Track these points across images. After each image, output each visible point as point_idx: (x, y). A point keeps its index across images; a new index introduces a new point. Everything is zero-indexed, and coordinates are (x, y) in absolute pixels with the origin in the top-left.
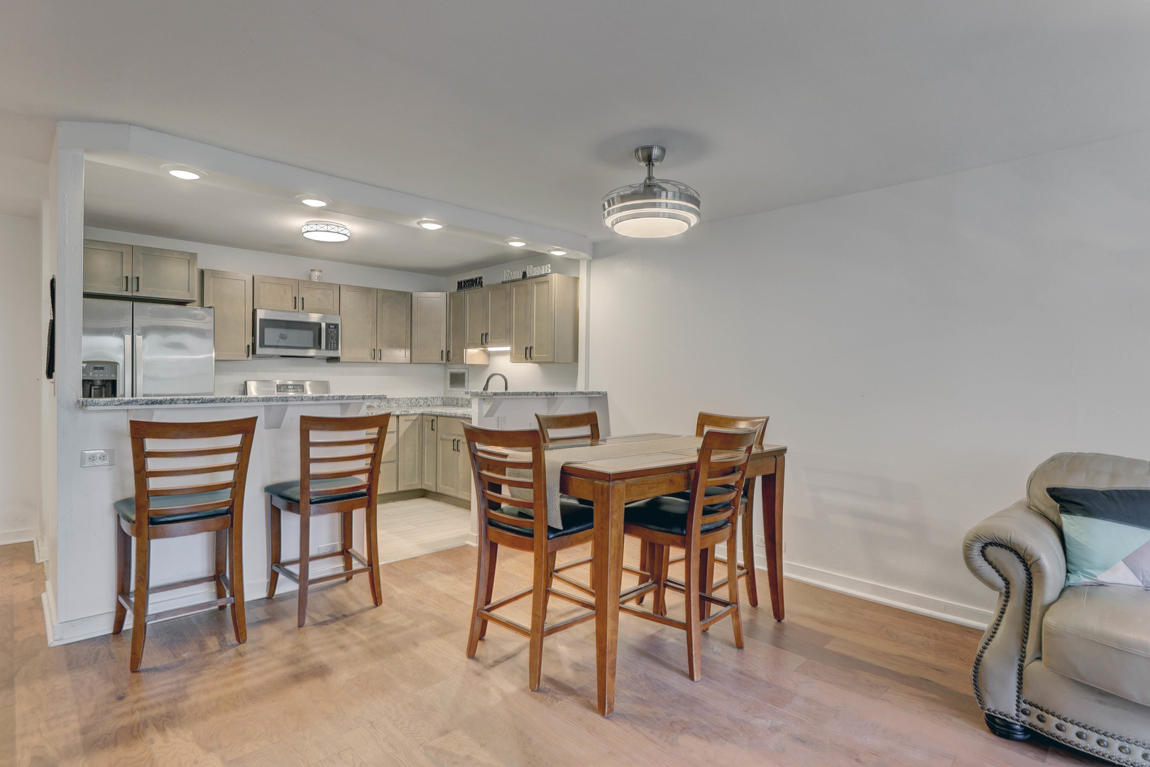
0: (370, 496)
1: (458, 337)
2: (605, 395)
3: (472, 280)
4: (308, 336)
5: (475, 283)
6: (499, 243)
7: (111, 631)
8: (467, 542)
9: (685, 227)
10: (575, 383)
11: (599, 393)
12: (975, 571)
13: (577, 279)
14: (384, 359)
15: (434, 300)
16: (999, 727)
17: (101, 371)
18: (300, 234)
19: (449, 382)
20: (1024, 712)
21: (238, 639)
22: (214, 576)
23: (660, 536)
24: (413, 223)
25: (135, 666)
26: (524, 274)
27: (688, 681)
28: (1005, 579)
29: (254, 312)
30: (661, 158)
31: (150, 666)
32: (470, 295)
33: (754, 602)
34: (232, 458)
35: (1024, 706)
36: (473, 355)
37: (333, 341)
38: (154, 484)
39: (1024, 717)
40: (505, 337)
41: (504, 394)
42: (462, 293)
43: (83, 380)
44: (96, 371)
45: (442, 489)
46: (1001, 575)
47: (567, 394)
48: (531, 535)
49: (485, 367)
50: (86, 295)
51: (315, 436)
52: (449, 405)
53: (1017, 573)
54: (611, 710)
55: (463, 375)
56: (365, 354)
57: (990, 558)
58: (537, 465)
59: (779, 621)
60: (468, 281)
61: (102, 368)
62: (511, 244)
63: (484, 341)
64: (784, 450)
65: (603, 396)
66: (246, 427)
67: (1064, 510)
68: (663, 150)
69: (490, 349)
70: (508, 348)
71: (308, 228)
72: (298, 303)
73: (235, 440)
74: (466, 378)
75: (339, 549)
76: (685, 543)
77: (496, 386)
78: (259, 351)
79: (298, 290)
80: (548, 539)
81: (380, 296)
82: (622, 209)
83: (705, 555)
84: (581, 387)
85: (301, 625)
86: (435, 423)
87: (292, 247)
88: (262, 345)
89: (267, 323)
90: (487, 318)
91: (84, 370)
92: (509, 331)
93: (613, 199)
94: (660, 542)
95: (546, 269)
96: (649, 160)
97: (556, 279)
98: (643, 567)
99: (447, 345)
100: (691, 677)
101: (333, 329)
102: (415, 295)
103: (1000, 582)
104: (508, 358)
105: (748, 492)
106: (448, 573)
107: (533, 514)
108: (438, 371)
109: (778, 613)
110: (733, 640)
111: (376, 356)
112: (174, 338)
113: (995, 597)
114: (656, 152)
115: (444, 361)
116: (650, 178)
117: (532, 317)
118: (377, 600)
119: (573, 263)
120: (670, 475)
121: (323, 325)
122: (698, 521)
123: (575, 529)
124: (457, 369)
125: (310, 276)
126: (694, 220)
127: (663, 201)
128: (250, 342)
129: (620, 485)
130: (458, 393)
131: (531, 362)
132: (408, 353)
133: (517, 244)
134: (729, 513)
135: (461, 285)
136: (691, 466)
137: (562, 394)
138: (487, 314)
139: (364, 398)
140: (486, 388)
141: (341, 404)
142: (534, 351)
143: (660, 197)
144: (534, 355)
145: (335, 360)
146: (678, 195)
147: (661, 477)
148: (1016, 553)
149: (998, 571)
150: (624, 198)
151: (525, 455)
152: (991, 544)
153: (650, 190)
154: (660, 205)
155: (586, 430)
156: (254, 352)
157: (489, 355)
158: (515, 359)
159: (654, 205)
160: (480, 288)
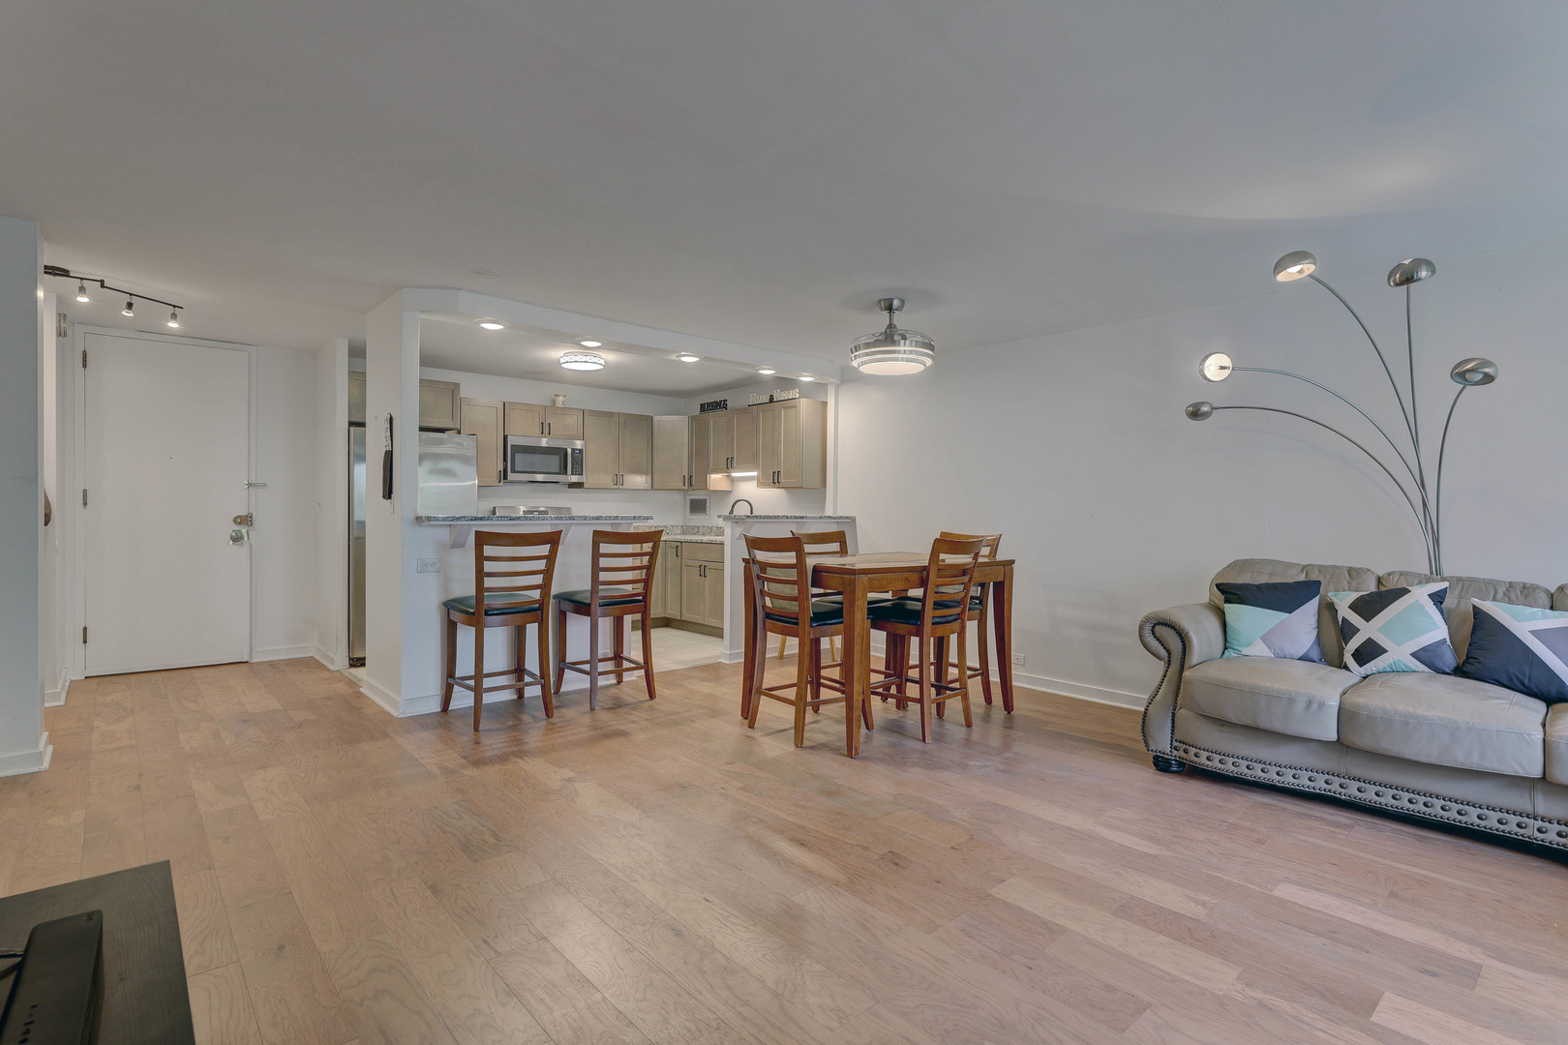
0: (646, 603)
1: (701, 461)
3: (716, 403)
4: (554, 461)
5: (720, 405)
6: (751, 371)
7: (439, 710)
8: (720, 660)
9: (920, 368)
10: (823, 508)
11: (847, 518)
12: (1145, 646)
13: (825, 404)
14: (626, 486)
15: (674, 425)
16: (1162, 764)
18: (558, 363)
19: (688, 509)
20: (1175, 749)
21: (547, 715)
22: (516, 670)
23: (902, 628)
24: (674, 357)
25: (476, 729)
26: (771, 399)
27: (922, 743)
28: (1167, 651)
29: (505, 438)
30: (900, 309)
31: (486, 728)
32: (712, 417)
33: (988, 699)
34: (541, 565)
35: (1175, 744)
36: (717, 480)
37: (578, 468)
38: (488, 582)
39: (1175, 752)
40: (751, 462)
41: (748, 517)
42: (705, 415)
45: (686, 616)
46: (1165, 648)
47: (816, 518)
48: (797, 624)
49: (727, 493)
50: (422, 429)
51: (604, 548)
53: (1175, 644)
54: (857, 754)
55: (705, 501)
56: (607, 480)
57: (1156, 634)
58: (800, 565)
59: (1009, 713)
60: (709, 404)
62: (761, 372)
63: (729, 466)
64: (1013, 562)
65: (852, 520)
66: (553, 539)
67: (1227, 601)
68: (903, 301)
69: (734, 475)
70: (755, 474)
71: (566, 359)
72: (545, 429)
73: (544, 550)
74: (708, 505)
75: (611, 654)
76: (919, 633)
77: (742, 510)
78: (511, 476)
79: (546, 416)
80: (811, 627)
81: (622, 420)
82: (867, 354)
83: (941, 645)
84: (829, 512)
85: (592, 709)
86: (679, 548)
87: (548, 374)
88: (514, 471)
89: (517, 449)
90: (732, 443)
92: (755, 456)
93: (859, 346)
94: (902, 632)
95: (794, 393)
96: (890, 308)
97: (804, 404)
98: (887, 668)
99: (690, 470)
100: (924, 740)
101: (578, 454)
102: (656, 418)
103: (1163, 653)
104: (754, 483)
105: (982, 600)
106: (707, 681)
107: (797, 609)
108: (677, 497)
109: (1008, 706)
110: (962, 720)
111: (618, 480)
112: (444, 465)
113: (1161, 666)
114: (896, 303)
115: (686, 488)
116: (891, 326)
117: (779, 442)
118: (652, 695)
119: (820, 387)
120: (906, 574)
121: (569, 451)
122: (929, 613)
123: (834, 621)
124: (698, 495)
125: (554, 401)
126: (929, 362)
127: (901, 348)
128: (501, 468)
129: (864, 578)
130: (698, 520)
131: (779, 488)
132: (649, 478)
133: (767, 372)
134: (957, 610)
135: (703, 408)
136: (924, 569)
137: (811, 518)
138: (733, 438)
139: (634, 518)
140: (732, 512)
141: (612, 524)
142: (782, 475)
143: (899, 345)
144: (782, 480)
145: (579, 485)
146: (914, 343)
147: (898, 575)
148: (1175, 630)
149: (1163, 645)
150: (868, 345)
151: (789, 557)
152: (1159, 624)
153: (889, 337)
154: (899, 352)
155: (835, 547)
156: (505, 477)
157: (733, 480)
158: (761, 484)
159: (894, 352)
160: (724, 412)
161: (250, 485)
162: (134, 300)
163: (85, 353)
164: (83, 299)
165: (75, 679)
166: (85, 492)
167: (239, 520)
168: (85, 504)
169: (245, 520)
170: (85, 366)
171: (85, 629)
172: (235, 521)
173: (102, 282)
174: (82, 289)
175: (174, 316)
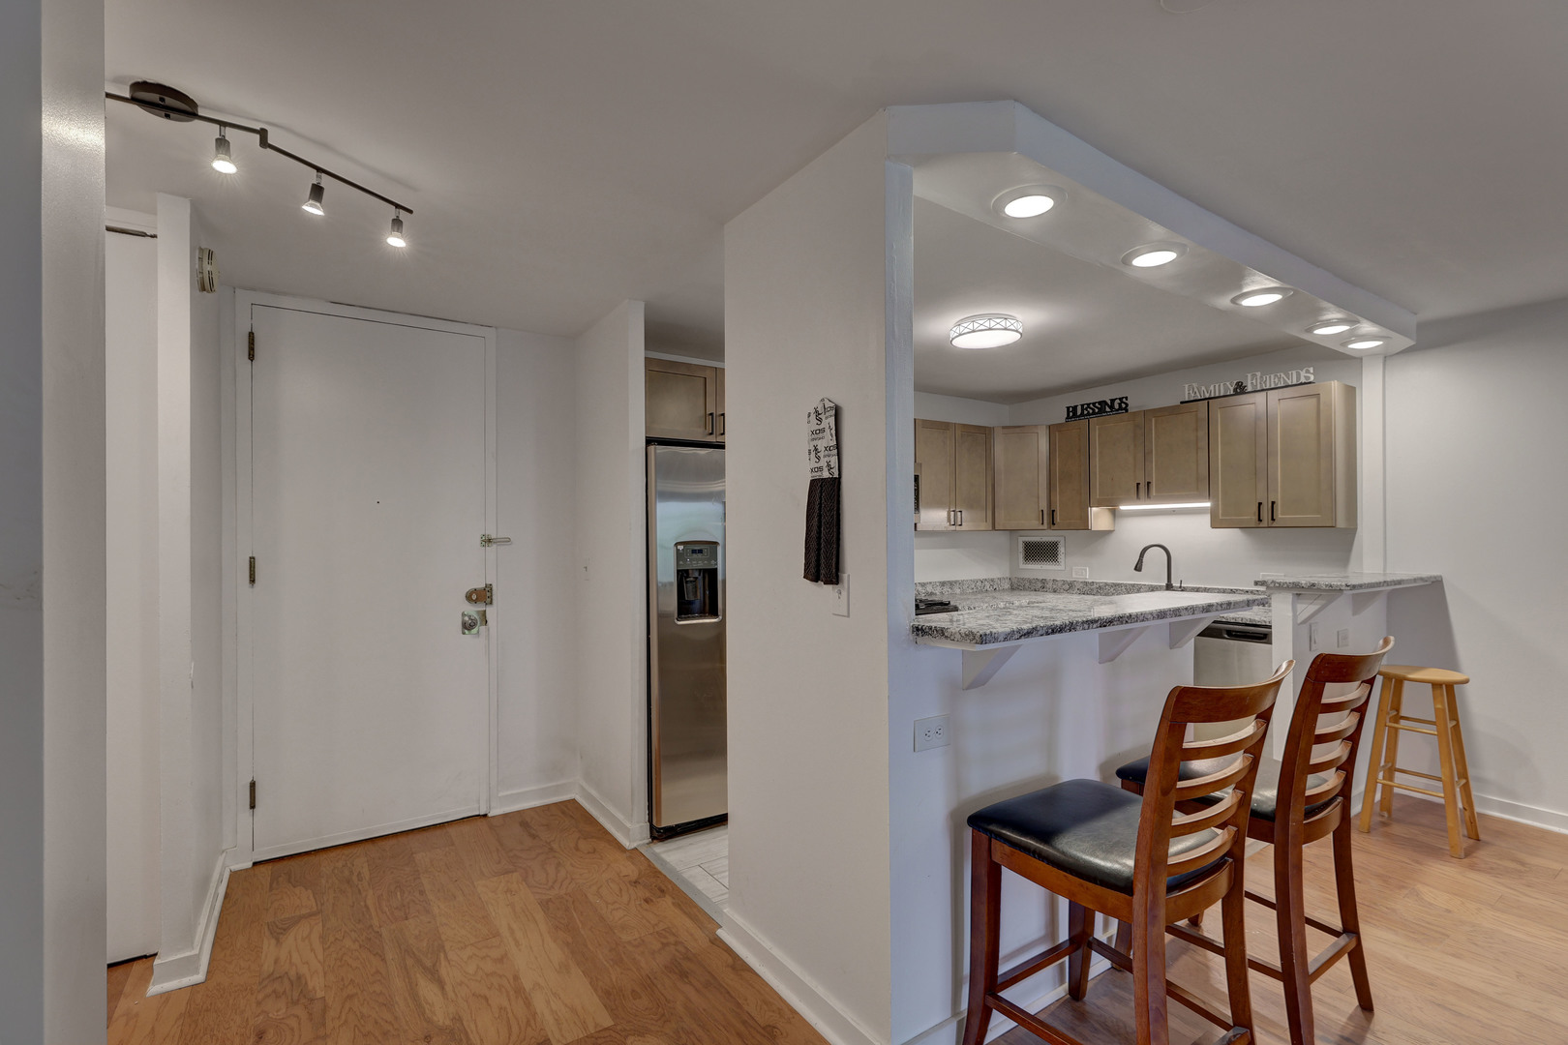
1: (1073, 489)
2: (1436, 584)
3: (1103, 403)
5: (1112, 406)
11: (1424, 581)
13: (1352, 389)
17: (700, 555)
19: (1021, 556)
26: (1239, 389)
40: (1197, 487)
42: (1074, 423)
43: (678, 571)
44: (695, 556)
52: (1024, 589)
60: (1091, 405)
61: (700, 551)
63: (1141, 494)
65: (1434, 586)
70: (1208, 504)
74: (1061, 551)
81: (958, 433)
90: (1147, 460)
91: (679, 556)
97: (1336, 390)
99: (1051, 501)
102: (998, 430)
108: (1002, 539)
111: (956, 518)
115: (1045, 526)
124: (1041, 537)
132: (990, 514)
133: (1330, 330)
135: (1072, 413)
138: (1147, 453)
142: (1279, 509)
144: (1279, 515)
157: (1117, 515)
160: (1125, 416)
161: (488, 541)
162: (326, 181)
163: (251, 336)
164: (224, 167)
165: (236, 867)
166: (252, 561)
167: (474, 597)
168: (252, 580)
169: (482, 596)
170: (251, 357)
171: (253, 785)
172: (469, 597)
173: (263, 134)
174: (222, 143)
175: (397, 223)
